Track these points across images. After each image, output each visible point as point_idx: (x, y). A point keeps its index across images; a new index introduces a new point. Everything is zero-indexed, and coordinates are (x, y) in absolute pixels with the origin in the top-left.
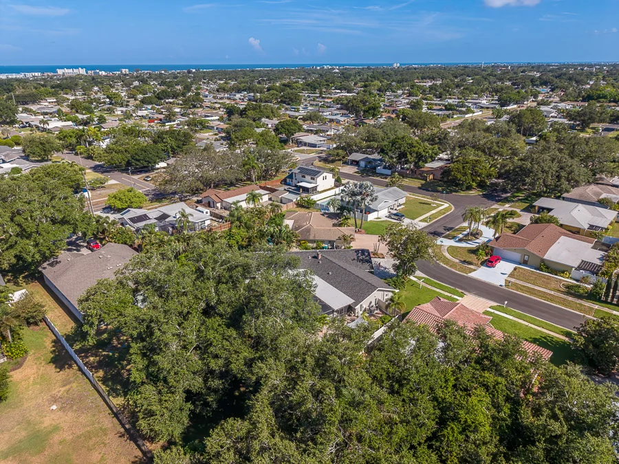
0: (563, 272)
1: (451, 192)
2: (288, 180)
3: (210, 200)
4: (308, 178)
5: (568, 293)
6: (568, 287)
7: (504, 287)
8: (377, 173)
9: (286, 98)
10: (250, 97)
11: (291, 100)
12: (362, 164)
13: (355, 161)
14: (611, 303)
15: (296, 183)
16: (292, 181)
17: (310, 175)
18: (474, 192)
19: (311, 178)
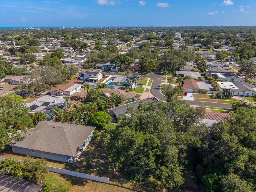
0: (206, 92)
1: (145, 74)
2: (81, 78)
3: (57, 92)
4: (92, 75)
5: (212, 98)
6: (210, 96)
7: (195, 101)
8: (112, 71)
9: (32, 43)
10: (8, 43)
11: (35, 43)
12: (103, 68)
13: (99, 67)
14: (224, 98)
15: (86, 78)
16: (83, 78)
17: (94, 74)
18: (152, 73)
19: (94, 76)
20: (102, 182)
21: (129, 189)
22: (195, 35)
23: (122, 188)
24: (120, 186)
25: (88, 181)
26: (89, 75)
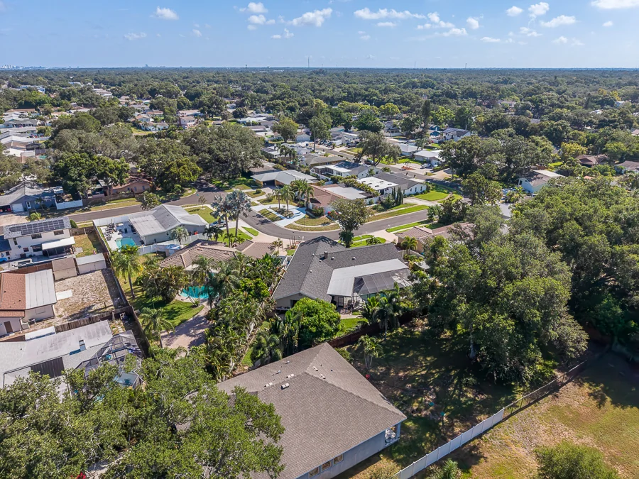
4: (48, 235)
6: (374, 209)
8: (62, 210)
12: (18, 207)
15: (21, 251)
16: (8, 254)
17: (52, 229)
18: (190, 192)
19: (56, 234)
20: (492, 428)
21: (530, 405)
22: (155, 90)
23: (524, 411)
24: (517, 412)
25: (472, 444)
26: (34, 237)
